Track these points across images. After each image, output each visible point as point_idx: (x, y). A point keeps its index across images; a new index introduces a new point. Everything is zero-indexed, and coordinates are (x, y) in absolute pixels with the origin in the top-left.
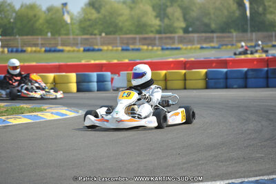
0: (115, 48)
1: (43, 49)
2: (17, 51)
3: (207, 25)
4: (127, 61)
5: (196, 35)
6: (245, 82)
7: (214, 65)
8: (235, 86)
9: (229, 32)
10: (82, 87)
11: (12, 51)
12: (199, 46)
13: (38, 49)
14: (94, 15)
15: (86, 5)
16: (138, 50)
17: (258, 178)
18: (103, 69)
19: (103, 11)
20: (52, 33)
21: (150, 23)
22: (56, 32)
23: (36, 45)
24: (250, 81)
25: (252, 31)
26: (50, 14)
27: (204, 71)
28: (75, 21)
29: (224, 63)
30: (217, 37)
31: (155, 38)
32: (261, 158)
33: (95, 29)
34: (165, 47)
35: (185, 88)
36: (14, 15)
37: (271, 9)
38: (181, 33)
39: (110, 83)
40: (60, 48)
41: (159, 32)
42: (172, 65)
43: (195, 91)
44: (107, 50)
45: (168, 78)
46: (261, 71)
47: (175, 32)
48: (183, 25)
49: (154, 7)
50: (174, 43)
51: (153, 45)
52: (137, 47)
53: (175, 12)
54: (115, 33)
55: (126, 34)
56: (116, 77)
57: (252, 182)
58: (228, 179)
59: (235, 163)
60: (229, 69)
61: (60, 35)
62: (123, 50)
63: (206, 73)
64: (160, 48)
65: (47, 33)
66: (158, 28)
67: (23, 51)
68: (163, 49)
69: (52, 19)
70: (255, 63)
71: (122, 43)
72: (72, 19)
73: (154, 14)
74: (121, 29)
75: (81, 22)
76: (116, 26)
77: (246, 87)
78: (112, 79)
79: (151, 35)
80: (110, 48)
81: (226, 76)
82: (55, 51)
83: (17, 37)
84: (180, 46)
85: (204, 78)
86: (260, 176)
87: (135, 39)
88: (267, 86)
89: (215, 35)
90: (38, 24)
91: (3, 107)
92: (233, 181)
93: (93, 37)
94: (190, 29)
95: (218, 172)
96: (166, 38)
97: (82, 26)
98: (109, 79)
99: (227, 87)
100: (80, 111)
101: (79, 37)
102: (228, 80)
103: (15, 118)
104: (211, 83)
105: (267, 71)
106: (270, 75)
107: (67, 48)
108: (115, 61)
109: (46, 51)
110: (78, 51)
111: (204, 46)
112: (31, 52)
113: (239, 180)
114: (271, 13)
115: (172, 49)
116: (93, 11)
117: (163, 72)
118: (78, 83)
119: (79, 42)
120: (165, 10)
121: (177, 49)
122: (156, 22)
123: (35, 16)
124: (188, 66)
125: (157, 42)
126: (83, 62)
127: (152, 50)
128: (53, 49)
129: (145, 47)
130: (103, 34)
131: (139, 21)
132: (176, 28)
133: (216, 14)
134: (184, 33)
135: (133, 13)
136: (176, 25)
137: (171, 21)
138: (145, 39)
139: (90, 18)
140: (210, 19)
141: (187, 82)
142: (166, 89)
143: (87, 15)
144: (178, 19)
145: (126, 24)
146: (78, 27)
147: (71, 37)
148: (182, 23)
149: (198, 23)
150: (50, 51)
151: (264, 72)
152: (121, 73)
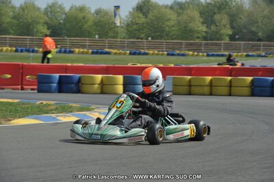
0: (161, 53)
1: (91, 51)
2: (65, 52)
3: (254, 33)
4: (172, 65)
5: (242, 43)
7: (260, 73)
10: (129, 89)
11: (60, 52)
12: (245, 54)
13: (86, 50)
14: (143, 20)
15: (133, 9)
16: (183, 55)
19: (150, 16)
20: (99, 35)
21: (197, 29)
22: (103, 34)
23: (83, 46)
26: (98, 16)
27: (251, 78)
28: (122, 25)
30: (264, 45)
31: (201, 44)
33: (142, 33)
34: (211, 54)
35: (230, 95)
36: (64, 16)
38: (227, 40)
40: (107, 50)
41: (205, 38)
42: (218, 72)
43: (240, 98)
44: (153, 54)
45: (214, 84)
47: (222, 40)
49: (201, 13)
51: (199, 50)
52: (182, 52)
53: (223, 19)
54: (161, 37)
63: (252, 80)
64: (205, 54)
65: (95, 34)
66: (204, 34)
67: (71, 52)
68: (208, 55)
69: (100, 21)
72: (120, 22)
73: (201, 20)
74: (167, 35)
75: (128, 25)
76: (163, 30)
79: (197, 41)
80: (156, 52)
81: (273, 85)
82: (101, 53)
83: (66, 38)
84: (226, 53)
85: (250, 85)
87: (181, 44)
89: (262, 43)
90: (86, 26)
91: (53, 105)
93: (140, 40)
94: (237, 37)
96: (213, 44)
97: (130, 29)
99: (272, 95)
101: (126, 40)
103: (65, 117)
104: (256, 90)
107: (114, 51)
108: (161, 65)
109: (93, 53)
110: (125, 54)
111: (250, 54)
112: (78, 53)
115: (218, 55)
116: (141, 15)
117: (209, 78)
118: (125, 85)
119: (126, 45)
120: (212, 16)
122: (204, 28)
123: (84, 18)
124: (234, 73)
125: (203, 48)
126: (130, 65)
127: (197, 55)
128: (100, 51)
129: (191, 53)
131: (185, 27)
132: (223, 35)
133: (264, 22)
134: (231, 40)
135: (180, 18)
136: (222, 32)
137: (219, 28)
138: (191, 44)
139: (137, 22)
140: (258, 27)
141: (232, 88)
142: (211, 94)
143: (135, 18)
144: (225, 26)
145: (174, 29)
146: (125, 31)
147: (119, 40)
148: (229, 30)
149: (244, 31)
150: (97, 53)
152: (167, 77)
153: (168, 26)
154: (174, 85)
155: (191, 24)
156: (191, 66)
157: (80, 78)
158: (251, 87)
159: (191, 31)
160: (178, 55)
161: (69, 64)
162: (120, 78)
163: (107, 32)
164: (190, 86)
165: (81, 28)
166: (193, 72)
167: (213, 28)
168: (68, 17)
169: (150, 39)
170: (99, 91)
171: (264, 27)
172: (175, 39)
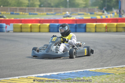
0: (7, 13)
4: (13, 19)
5: (44, 8)
7: (53, 22)
9: (60, 7)
12: (46, 13)
16: (18, 14)
18: (2, 22)
21: (24, 2)
27: (48, 24)
29: (57, 21)
30: (54, 9)
31: (26, 9)
32: (73, 63)
34: (31, 13)
35: (40, 32)
38: (38, 7)
39: (5, 28)
41: (28, 6)
42: (34, 22)
43: (44, 33)
44: (4, 14)
45: (32, 27)
46: (73, 25)
47: (35, 7)
48: (39, 3)
50: (34, 11)
51: (25, 12)
54: (7, 6)
55: (12, 6)
56: (8, 26)
57: (69, 73)
58: (58, 72)
59: (62, 65)
60: (60, 24)
62: (11, 14)
66: (27, 4)
68: (29, 14)
70: (71, 21)
71: (11, 11)
74: (10, 4)
76: (8, 3)
79: (24, 8)
80: (5, 12)
81: (58, 27)
85: (48, 27)
86: (72, 70)
87: (16, 9)
88: (76, 32)
89: (53, 8)
92: (61, 72)
94: (42, 5)
95: (54, 69)
96: (31, 9)
98: (5, 27)
99: (58, 32)
104: (51, 30)
106: (77, 27)
108: (8, 19)
111: (48, 13)
113: (63, 72)
115: (34, 14)
117: (30, 24)
121: (36, 14)
122: (27, 2)
124: (41, 22)
125: (27, 11)
127: (24, 14)
129: (21, 13)
130: (2, 6)
131: (18, 1)
137: (34, 2)
138: (21, 9)
141: (41, 29)
142: (31, 32)
145: (13, 2)
151: (75, 25)
152: (11, 24)
154: (14, 28)
156: (22, 19)
159: (21, 3)
160: (16, 14)
164: (21, 28)
166: (23, 21)
167: (31, 1)
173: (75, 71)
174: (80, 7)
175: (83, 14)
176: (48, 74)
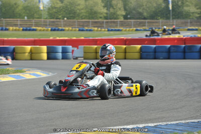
0: (74, 29)
1: (21, 28)
2: (2, 30)
3: (141, 14)
4: (83, 38)
5: (133, 21)
6: (169, 55)
7: (146, 42)
8: (161, 58)
9: (157, 19)
10: (51, 56)
12: (135, 29)
13: (17, 28)
14: (60, 5)
16: (90, 30)
17: (177, 122)
18: (67, 44)
19: (65, 2)
20: (27, 16)
21: (99, 11)
22: (31, 16)
23: (16, 25)
24: (172, 54)
25: (173, 19)
27: (139, 46)
28: (45, 9)
31: (103, 22)
33: (60, 15)
34: (110, 29)
35: (125, 59)
37: (187, 3)
38: (122, 19)
39: (71, 54)
40: (34, 28)
41: (106, 18)
42: (116, 42)
43: (132, 61)
44: (68, 30)
47: (118, 19)
50: (117, 26)
51: (102, 27)
52: (90, 28)
53: (118, 4)
54: (74, 18)
55: (82, 19)
56: (75, 49)
60: (157, 45)
61: (33, 19)
63: (141, 48)
64: (106, 29)
65: (25, 16)
66: (105, 15)
67: (7, 30)
68: (108, 30)
69: (28, 6)
70: (176, 41)
72: (43, 7)
73: (103, 5)
74: (78, 15)
75: (49, 9)
76: (75, 13)
77: (169, 58)
78: (73, 51)
79: (100, 20)
80: (71, 29)
81: (155, 50)
82: (30, 30)
83: (2, 19)
84: (121, 28)
88: (184, 58)
89: (147, 21)
90: (17, 10)
92: (161, 124)
93: (58, 20)
94: (129, 16)
95: (150, 117)
96: (111, 22)
97: (50, 12)
98: (71, 51)
99: (155, 58)
100: (50, 73)
101: (48, 20)
102: (156, 53)
103: (4, 77)
104: (144, 55)
105: (185, 47)
106: (187, 51)
107: (39, 28)
108: (75, 38)
109: (23, 30)
110: (47, 30)
111: (139, 29)
112: (13, 30)
113: (165, 123)
114: (187, 6)
115: (115, 30)
116: (59, 2)
118: (48, 53)
119: (48, 24)
120: (111, 2)
121: (119, 30)
122: (105, 11)
123: (15, 4)
124: (127, 42)
125: (105, 25)
126: (51, 38)
127: (100, 30)
128: (28, 28)
129: (96, 29)
131: (91, 10)
132: (119, 15)
133: (148, 6)
134: (124, 19)
135: (87, 3)
136: (118, 13)
137: (115, 10)
138: (96, 22)
139: (56, 6)
140: (143, 9)
141: (127, 54)
143: (54, 4)
144: (120, 9)
145: (82, 11)
146: (47, 13)
147: (43, 20)
148: (123, 12)
149: (134, 12)
150: (26, 30)
151: (182, 48)
152: (80, 46)
153: (78, 9)
154: (85, 53)
155: (96, 8)
156: (97, 38)
157: (14, 49)
158: (140, 52)
159: (96, 13)
160: (87, 30)
161: (6, 39)
162: (44, 48)
163: (34, 14)
164: (96, 53)
165: (13, 12)
166: (98, 42)
167: (112, 10)
168: (3, 4)
169: (66, 19)
170: (29, 58)
171: (148, 9)
172: (84, 19)
173: (183, 122)
174: (191, 17)
175: (197, 30)
176: (141, 126)
